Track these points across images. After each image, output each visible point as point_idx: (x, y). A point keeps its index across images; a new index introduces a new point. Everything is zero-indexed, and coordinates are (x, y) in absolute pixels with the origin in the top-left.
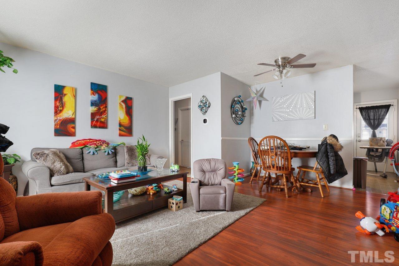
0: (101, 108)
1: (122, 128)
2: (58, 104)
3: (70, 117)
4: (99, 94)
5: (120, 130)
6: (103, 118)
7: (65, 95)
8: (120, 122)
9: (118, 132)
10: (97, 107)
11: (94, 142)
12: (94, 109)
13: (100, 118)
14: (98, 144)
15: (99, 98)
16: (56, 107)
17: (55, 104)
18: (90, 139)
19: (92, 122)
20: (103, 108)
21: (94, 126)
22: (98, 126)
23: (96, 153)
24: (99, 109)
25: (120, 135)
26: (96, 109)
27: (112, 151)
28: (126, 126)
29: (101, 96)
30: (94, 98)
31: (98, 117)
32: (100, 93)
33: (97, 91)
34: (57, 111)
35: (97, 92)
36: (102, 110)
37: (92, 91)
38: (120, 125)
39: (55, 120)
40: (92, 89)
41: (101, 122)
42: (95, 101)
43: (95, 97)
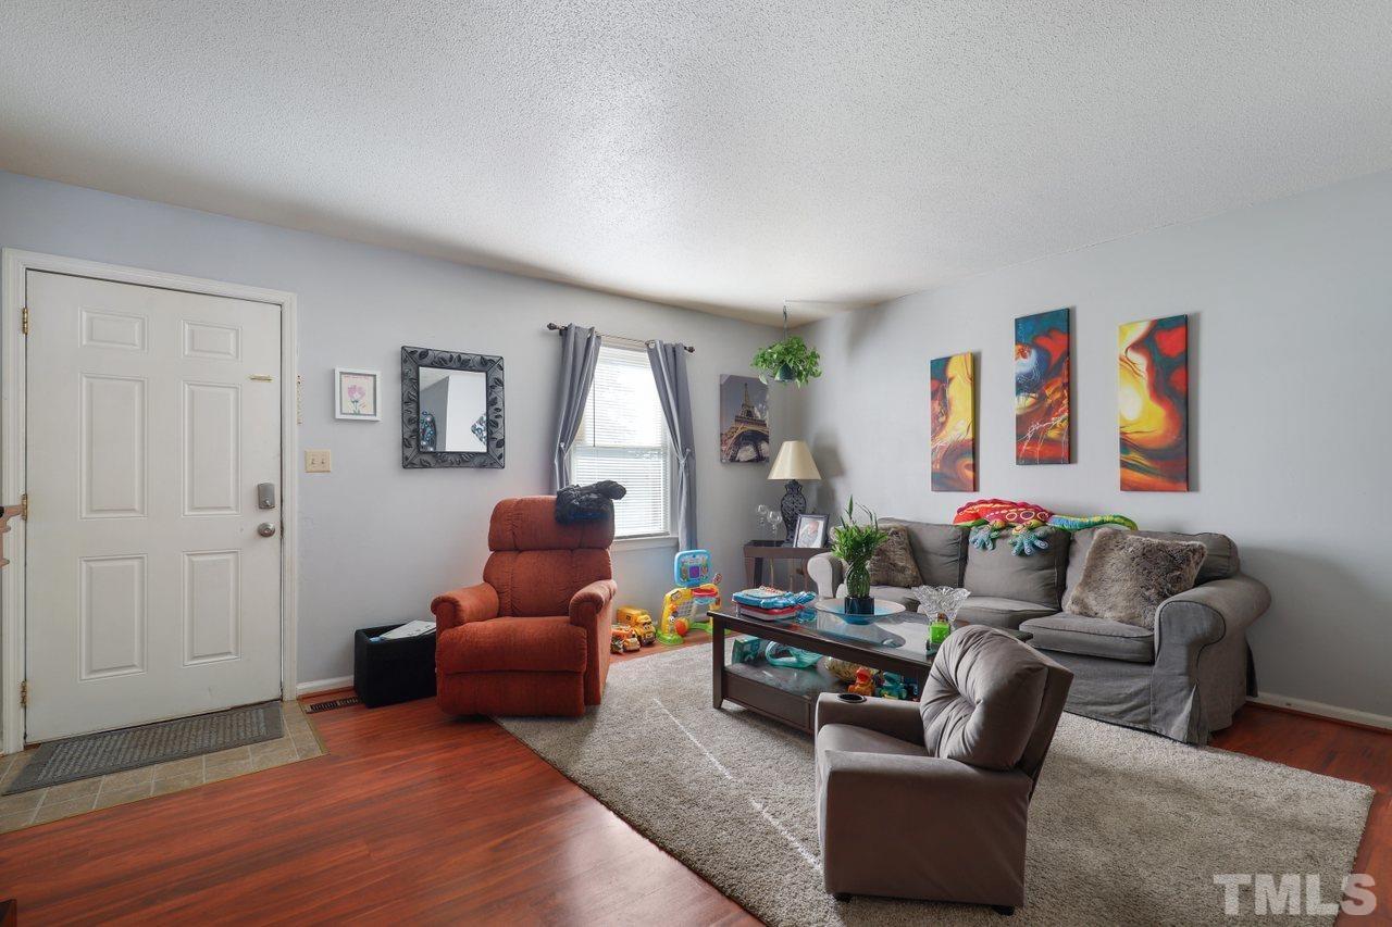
0: (1048, 392)
1: (1135, 456)
2: (938, 409)
3: (962, 438)
4: (1039, 348)
5: (1124, 464)
6: (1055, 427)
7: (951, 380)
8: (1122, 433)
9: (1116, 473)
10: (1034, 395)
11: (1001, 509)
12: (1026, 401)
13: (1045, 430)
14: (1012, 516)
15: (1039, 360)
16: (935, 417)
17: (933, 409)
18: (995, 501)
19: (1019, 444)
20: (1054, 392)
21: (1025, 459)
22: (1037, 456)
23: (990, 546)
24: (1042, 398)
25: (1126, 486)
26: (1030, 401)
27: (1038, 543)
28: (1152, 446)
29: (1047, 352)
30: (1024, 365)
31: (1036, 427)
32: (1044, 342)
33: (1035, 338)
34: (938, 426)
35: (1034, 345)
36: (1049, 401)
37: (1020, 347)
38: (1126, 444)
39: (934, 450)
40: (1018, 342)
41: (1050, 442)
42: (1029, 375)
43: (1029, 363)
